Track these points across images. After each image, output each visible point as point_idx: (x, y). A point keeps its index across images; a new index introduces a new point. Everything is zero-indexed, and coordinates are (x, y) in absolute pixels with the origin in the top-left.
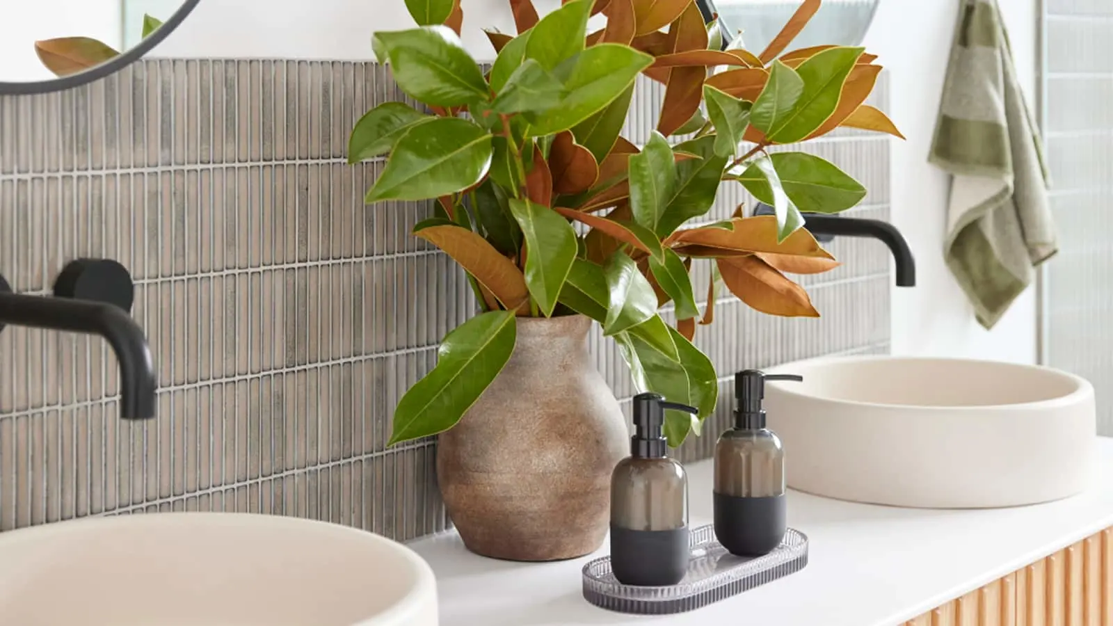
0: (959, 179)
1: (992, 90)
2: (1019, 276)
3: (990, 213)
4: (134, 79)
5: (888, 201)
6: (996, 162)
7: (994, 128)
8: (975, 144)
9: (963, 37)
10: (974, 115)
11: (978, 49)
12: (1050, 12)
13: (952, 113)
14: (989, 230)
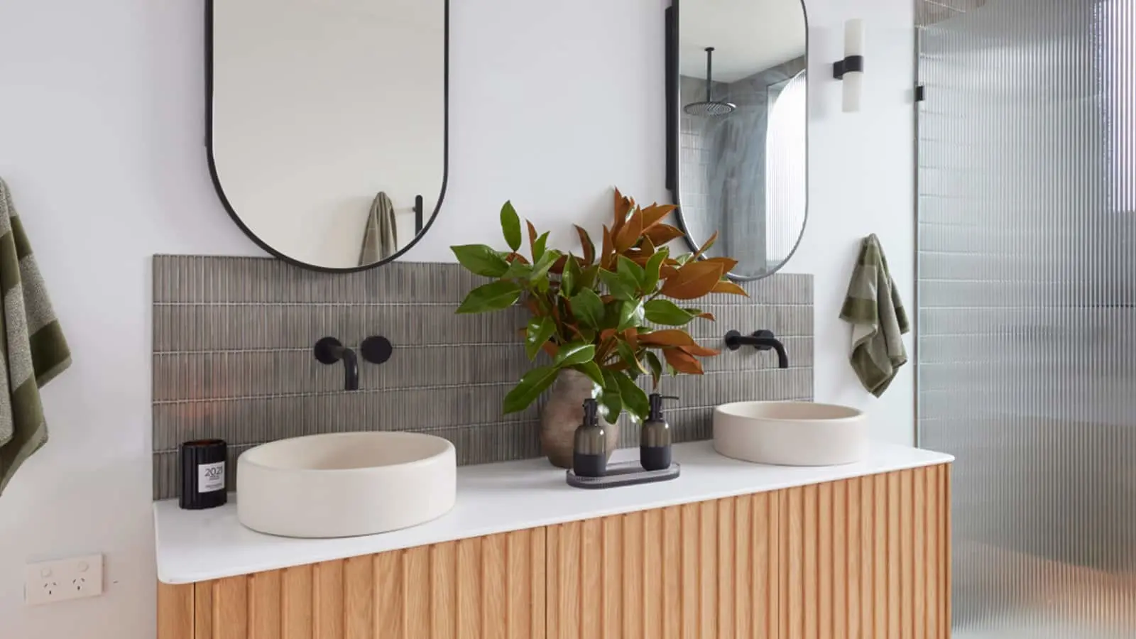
0: (856, 326)
1: (871, 285)
2: (884, 371)
3: (871, 340)
4: (399, 270)
5: (812, 335)
6: (870, 318)
7: (871, 301)
8: (861, 309)
9: (861, 261)
10: (864, 296)
11: (867, 266)
12: (921, 250)
13: (853, 296)
14: (870, 350)
